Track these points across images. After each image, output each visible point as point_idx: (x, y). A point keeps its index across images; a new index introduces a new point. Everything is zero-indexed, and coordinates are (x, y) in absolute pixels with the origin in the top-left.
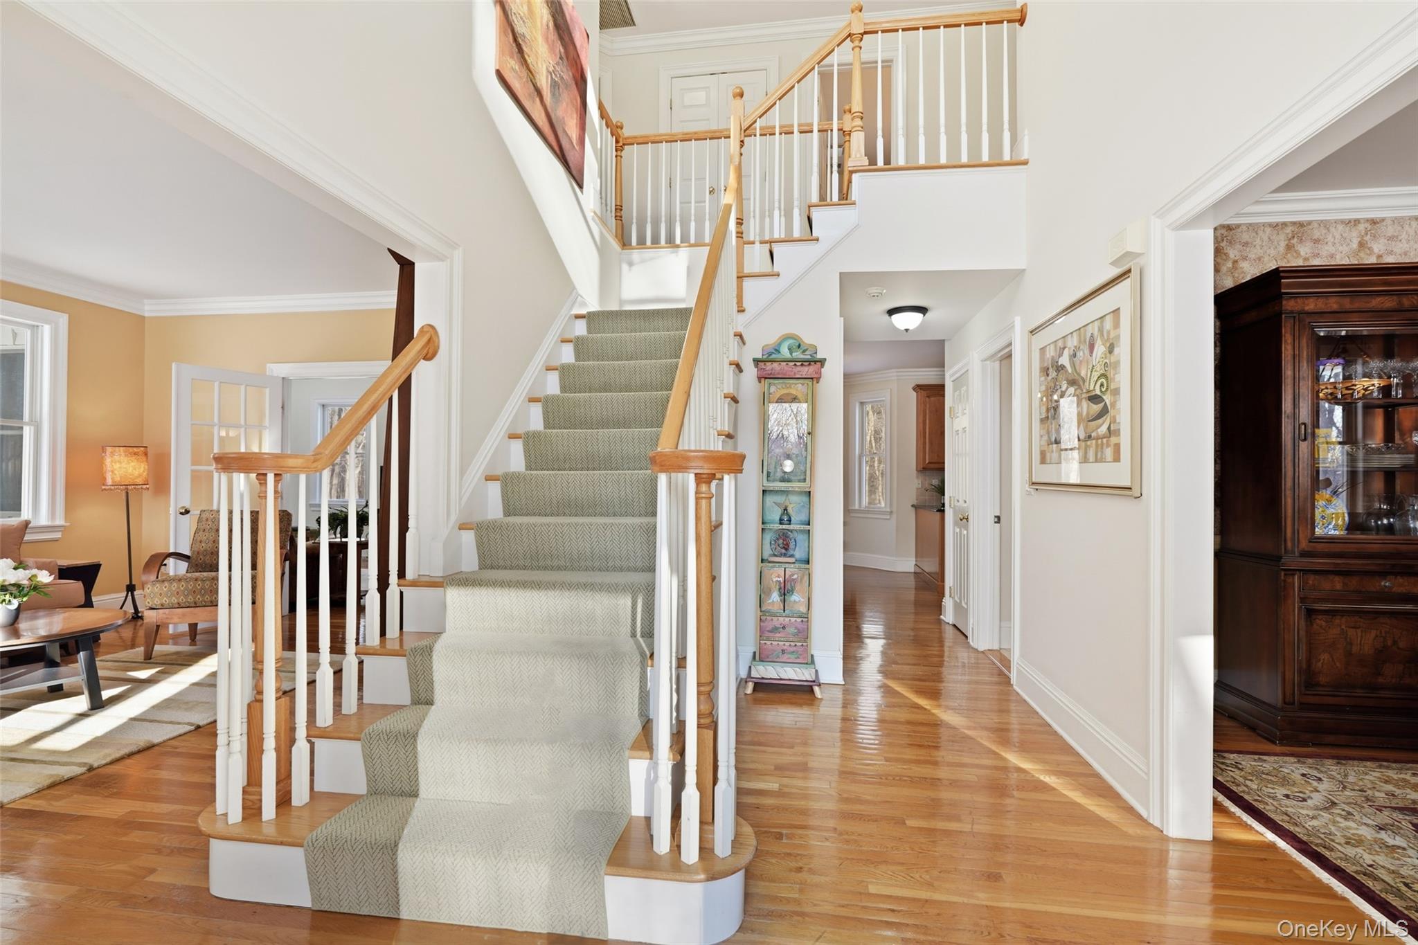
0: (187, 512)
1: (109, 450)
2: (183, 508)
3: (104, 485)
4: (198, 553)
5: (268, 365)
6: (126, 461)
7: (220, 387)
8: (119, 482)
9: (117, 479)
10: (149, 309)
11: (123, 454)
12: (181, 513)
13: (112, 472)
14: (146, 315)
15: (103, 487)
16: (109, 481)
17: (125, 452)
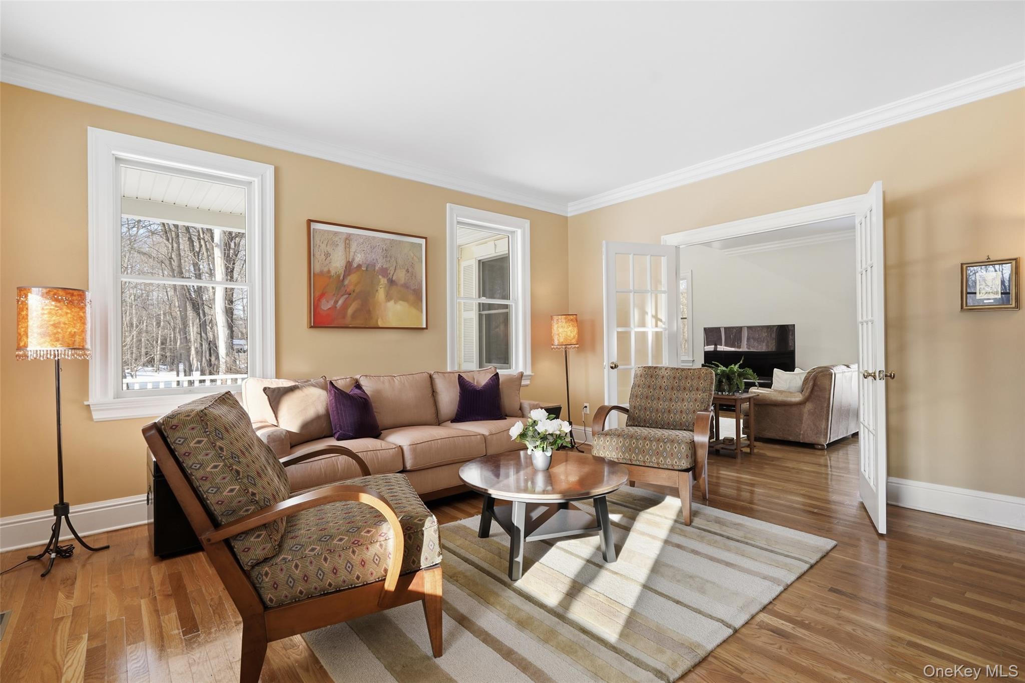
0: (616, 367)
1: (555, 318)
2: (613, 363)
3: (552, 345)
4: (635, 407)
5: (662, 237)
6: (566, 326)
7: (633, 258)
8: (562, 342)
9: (562, 340)
10: (571, 210)
11: (564, 321)
12: (612, 368)
13: (558, 335)
14: (569, 215)
15: (552, 347)
16: (556, 342)
17: (565, 319)
